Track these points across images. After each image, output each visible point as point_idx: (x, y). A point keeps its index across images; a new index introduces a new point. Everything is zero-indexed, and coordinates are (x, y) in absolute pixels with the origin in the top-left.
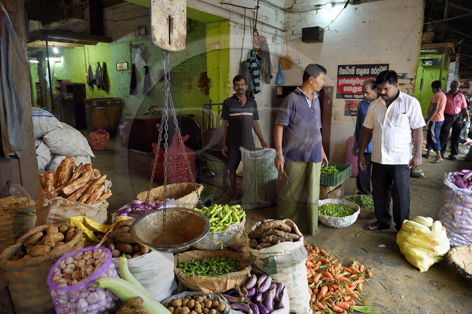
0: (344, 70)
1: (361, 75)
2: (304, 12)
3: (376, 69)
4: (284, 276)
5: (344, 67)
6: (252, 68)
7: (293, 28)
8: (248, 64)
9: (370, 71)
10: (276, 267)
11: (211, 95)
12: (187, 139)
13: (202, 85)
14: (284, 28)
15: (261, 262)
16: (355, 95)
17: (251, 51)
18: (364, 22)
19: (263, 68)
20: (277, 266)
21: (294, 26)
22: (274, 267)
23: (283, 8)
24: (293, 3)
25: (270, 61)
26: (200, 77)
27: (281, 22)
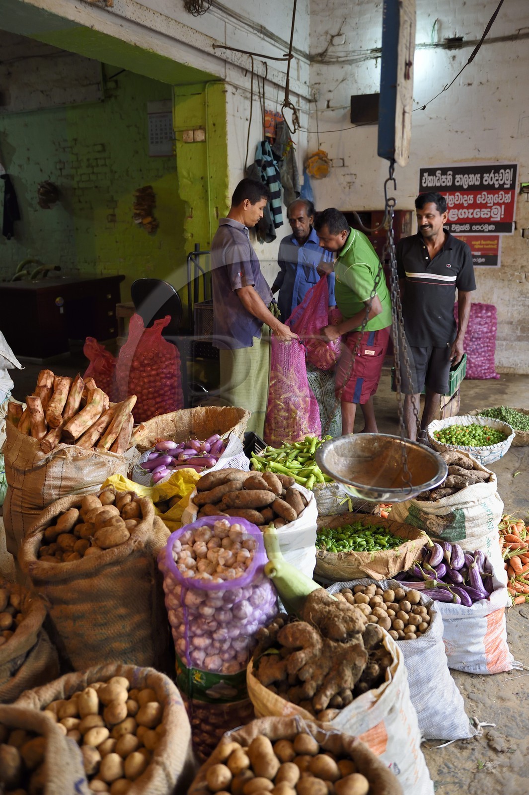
0: (431, 177)
1: (465, 187)
2: (350, 62)
3: (492, 175)
4: (475, 541)
5: (432, 172)
6: (266, 178)
7: (330, 96)
8: (260, 169)
9: (482, 178)
10: (464, 527)
11: (189, 235)
12: (167, 324)
13: (143, 213)
14: (311, 95)
15: (441, 521)
16: (453, 226)
17: (263, 143)
18: (469, 84)
19: (283, 177)
20: (467, 524)
21: (330, 91)
22: (461, 528)
23: (308, 53)
24: (326, 44)
25: (295, 163)
26: (137, 196)
27: (305, 83)
